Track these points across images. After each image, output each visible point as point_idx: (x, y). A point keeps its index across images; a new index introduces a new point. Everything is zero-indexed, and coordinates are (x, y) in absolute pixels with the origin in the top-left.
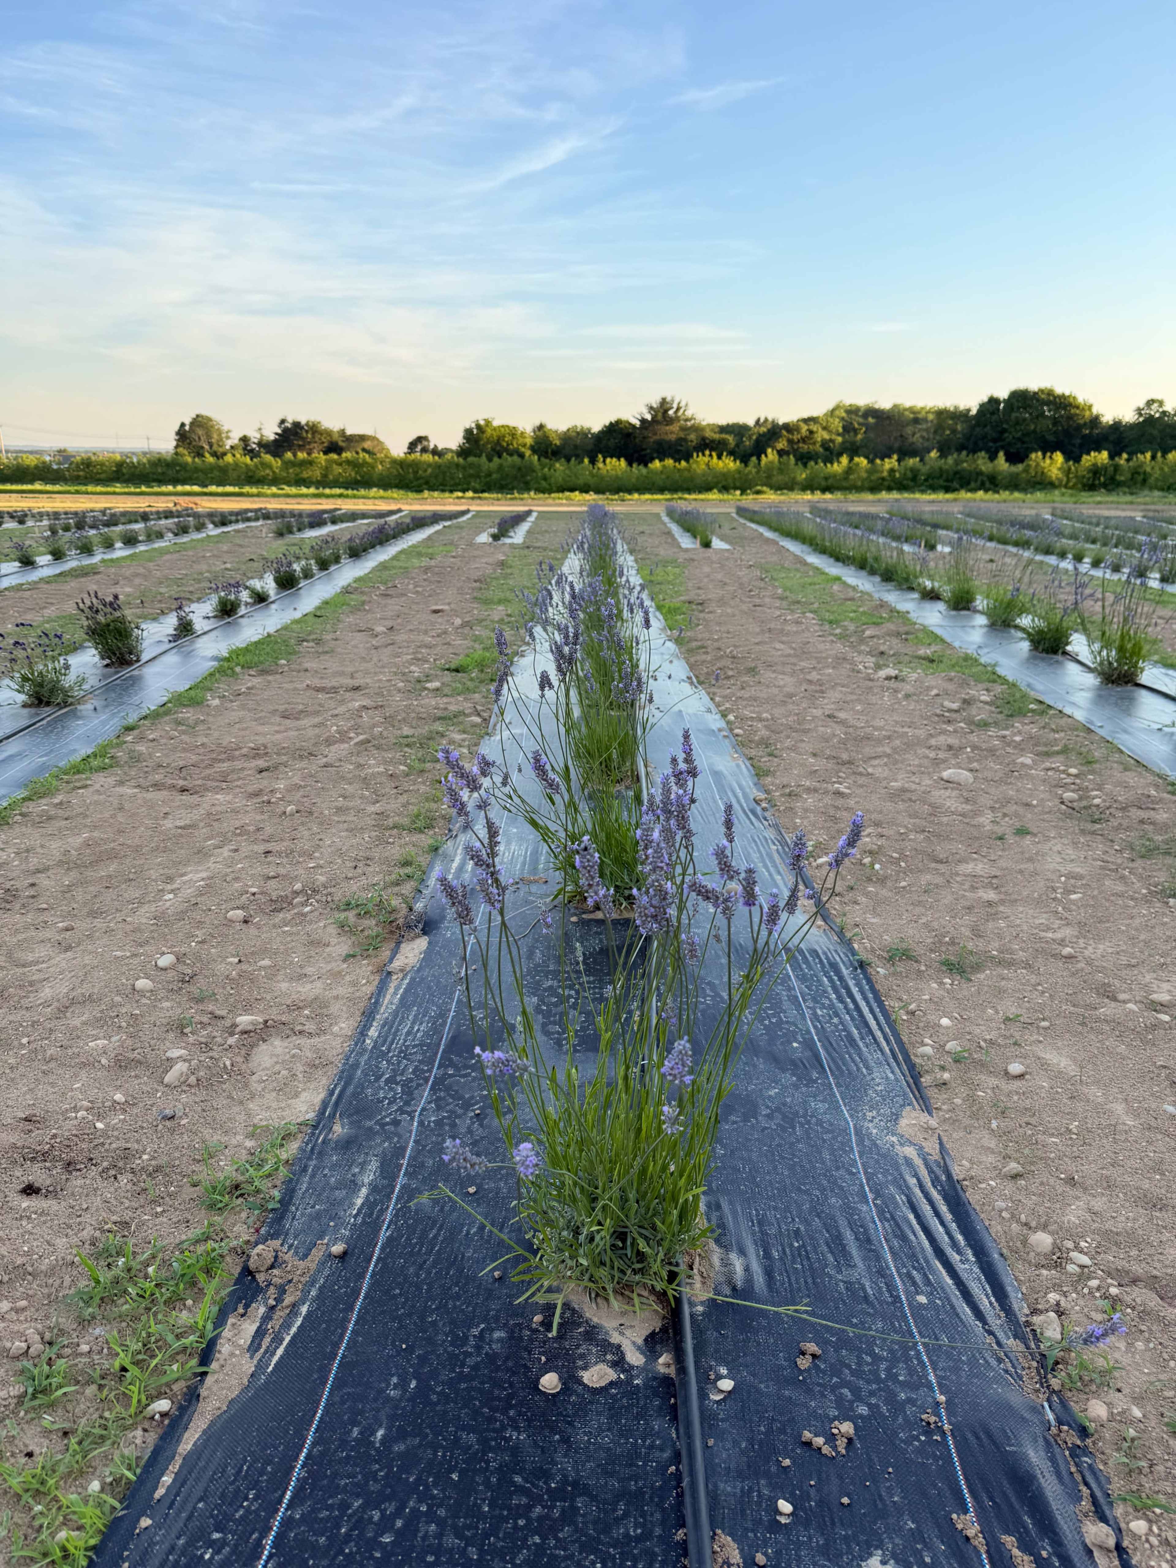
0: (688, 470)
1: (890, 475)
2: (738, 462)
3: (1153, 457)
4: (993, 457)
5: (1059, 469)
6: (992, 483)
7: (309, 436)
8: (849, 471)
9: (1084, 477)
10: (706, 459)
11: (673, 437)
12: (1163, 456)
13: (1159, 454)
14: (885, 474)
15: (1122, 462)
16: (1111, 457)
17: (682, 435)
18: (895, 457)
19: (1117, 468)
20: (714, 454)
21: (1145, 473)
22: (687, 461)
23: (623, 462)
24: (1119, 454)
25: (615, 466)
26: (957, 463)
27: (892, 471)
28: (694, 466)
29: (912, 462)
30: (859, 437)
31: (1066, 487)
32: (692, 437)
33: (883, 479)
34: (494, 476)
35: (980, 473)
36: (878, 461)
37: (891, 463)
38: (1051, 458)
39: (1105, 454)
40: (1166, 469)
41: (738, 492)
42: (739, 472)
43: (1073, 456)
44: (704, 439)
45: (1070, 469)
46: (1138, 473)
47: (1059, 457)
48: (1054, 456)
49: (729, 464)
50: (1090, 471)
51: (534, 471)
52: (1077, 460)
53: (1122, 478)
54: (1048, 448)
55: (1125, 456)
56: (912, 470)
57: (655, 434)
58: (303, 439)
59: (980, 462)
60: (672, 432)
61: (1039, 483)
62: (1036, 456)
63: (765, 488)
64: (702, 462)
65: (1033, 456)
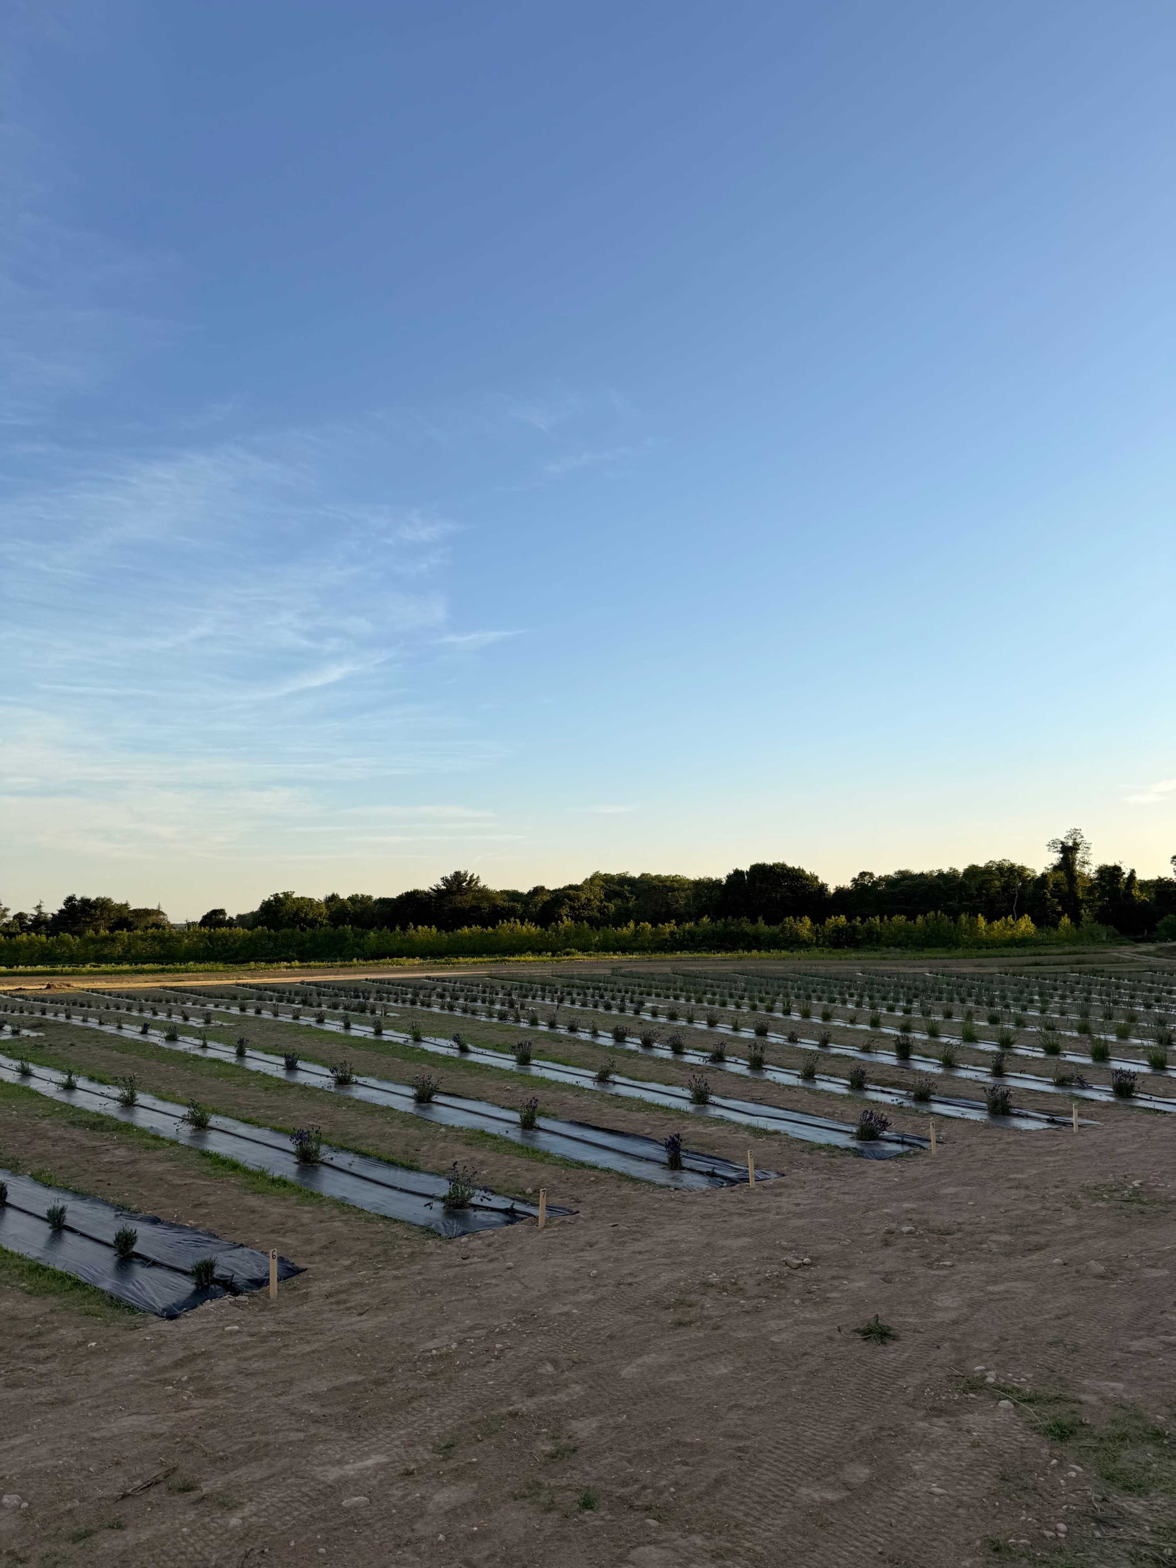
0: (495, 934)
1: (671, 937)
2: (538, 928)
3: (882, 920)
4: (754, 921)
5: (809, 930)
6: (755, 943)
7: (98, 913)
8: (636, 934)
9: (829, 936)
10: (511, 925)
11: (467, 906)
12: (889, 919)
13: (886, 918)
14: (667, 936)
15: (858, 924)
16: (849, 919)
17: (474, 903)
18: (673, 921)
19: (854, 928)
20: (518, 920)
21: (877, 933)
22: (494, 927)
23: (434, 929)
24: (854, 917)
25: (425, 933)
26: (726, 925)
27: (672, 933)
28: (500, 931)
29: (689, 925)
30: (630, 904)
31: (818, 945)
32: (485, 905)
33: (666, 940)
34: (308, 945)
35: (746, 934)
36: (660, 925)
37: (669, 927)
38: (801, 921)
39: (843, 918)
40: (893, 929)
41: (550, 954)
42: (541, 935)
43: (819, 919)
44: (495, 906)
45: (817, 930)
46: (873, 933)
47: (807, 920)
48: (803, 919)
49: (530, 929)
50: (834, 931)
51: (347, 939)
52: (822, 923)
53: (860, 937)
54: (798, 913)
55: (859, 919)
56: (689, 932)
57: (451, 903)
58: (91, 916)
59: (744, 925)
60: (465, 902)
61: (796, 942)
62: (789, 920)
63: (573, 950)
64: (506, 928)
65: (787, 919)
